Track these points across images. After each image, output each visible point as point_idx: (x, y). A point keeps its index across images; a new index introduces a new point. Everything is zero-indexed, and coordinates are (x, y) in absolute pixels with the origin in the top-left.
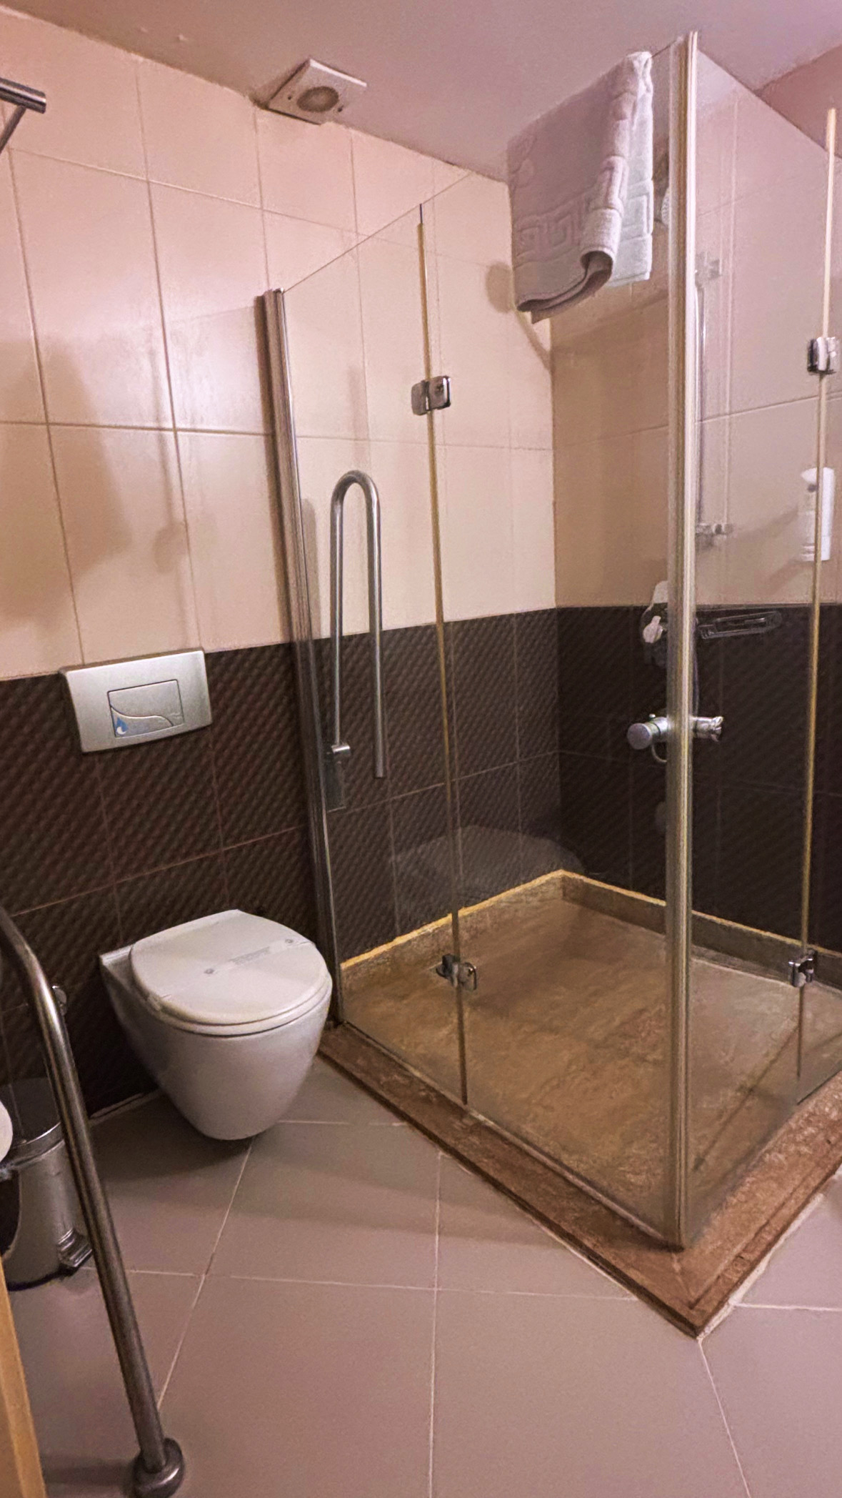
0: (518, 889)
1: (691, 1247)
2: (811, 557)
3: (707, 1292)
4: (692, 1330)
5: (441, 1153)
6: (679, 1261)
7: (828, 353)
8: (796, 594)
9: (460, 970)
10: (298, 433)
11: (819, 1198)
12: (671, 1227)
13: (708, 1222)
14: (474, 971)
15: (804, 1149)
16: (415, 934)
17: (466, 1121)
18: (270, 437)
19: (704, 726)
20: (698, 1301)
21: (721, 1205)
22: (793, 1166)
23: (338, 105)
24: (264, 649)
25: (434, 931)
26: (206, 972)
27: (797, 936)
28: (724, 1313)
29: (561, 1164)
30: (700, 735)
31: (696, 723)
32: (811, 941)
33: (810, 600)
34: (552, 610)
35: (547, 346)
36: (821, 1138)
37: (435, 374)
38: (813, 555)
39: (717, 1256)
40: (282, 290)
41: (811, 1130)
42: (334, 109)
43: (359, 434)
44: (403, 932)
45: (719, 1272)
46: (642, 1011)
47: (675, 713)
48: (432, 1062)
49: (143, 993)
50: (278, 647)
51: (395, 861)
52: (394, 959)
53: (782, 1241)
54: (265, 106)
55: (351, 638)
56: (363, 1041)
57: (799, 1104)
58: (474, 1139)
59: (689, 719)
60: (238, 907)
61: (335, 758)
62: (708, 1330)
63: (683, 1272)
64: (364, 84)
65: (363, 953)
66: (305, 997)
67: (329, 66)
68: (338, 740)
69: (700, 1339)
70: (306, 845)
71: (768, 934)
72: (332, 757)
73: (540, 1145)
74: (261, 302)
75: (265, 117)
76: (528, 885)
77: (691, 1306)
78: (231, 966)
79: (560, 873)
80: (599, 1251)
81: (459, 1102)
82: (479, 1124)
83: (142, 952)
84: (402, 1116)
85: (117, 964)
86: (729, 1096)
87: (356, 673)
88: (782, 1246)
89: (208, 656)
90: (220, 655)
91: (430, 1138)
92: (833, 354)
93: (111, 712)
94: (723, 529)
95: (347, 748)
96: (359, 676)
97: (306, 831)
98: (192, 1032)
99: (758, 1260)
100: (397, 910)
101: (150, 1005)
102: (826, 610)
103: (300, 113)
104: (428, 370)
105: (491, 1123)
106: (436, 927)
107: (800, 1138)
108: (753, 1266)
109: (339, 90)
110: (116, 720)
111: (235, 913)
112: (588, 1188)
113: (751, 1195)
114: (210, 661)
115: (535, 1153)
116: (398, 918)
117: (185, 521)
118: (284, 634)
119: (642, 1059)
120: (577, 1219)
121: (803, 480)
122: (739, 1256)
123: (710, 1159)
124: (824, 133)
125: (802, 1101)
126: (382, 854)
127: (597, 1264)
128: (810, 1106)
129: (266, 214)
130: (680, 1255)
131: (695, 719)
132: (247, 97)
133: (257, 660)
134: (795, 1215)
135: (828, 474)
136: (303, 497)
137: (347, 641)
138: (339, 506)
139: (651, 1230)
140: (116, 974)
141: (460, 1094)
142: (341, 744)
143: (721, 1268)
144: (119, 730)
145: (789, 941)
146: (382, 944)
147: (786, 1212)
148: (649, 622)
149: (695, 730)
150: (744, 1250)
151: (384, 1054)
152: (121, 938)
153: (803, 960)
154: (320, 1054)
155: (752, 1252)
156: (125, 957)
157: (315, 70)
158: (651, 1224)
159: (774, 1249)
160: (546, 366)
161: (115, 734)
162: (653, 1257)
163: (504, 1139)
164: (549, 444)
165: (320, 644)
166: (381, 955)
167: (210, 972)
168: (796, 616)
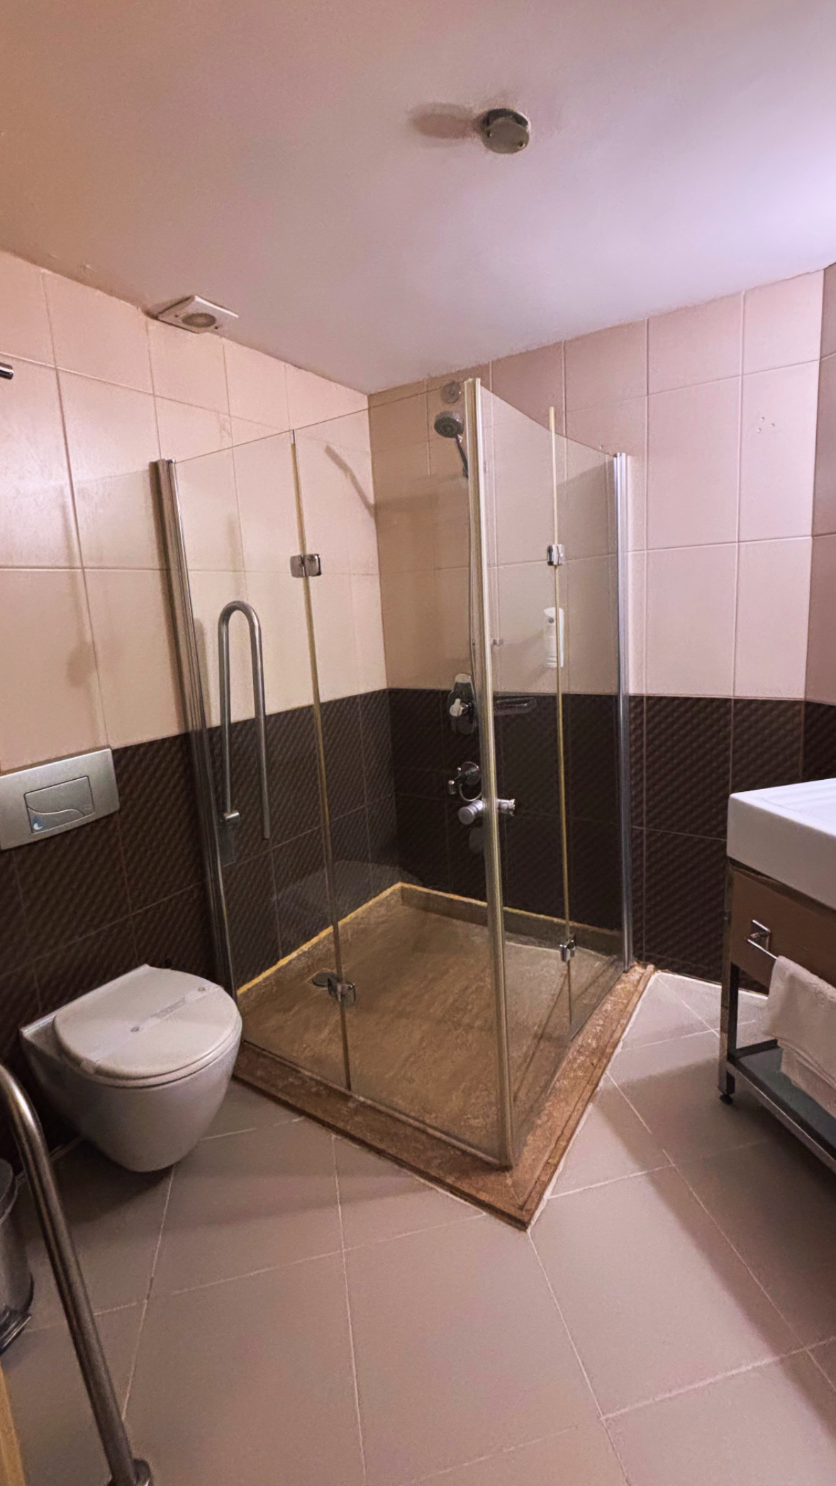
0: (371, 903)
1: (517, 1165)
2: (555, 665)
3: (530, 1195)
4: (522, 1225)
5: (334, 1136)
6: (511, 1176)
7: (559, 554)
8: (545, 686)
9: (343, 988)
10: (189, 567)
11: (590, 1107)
12: (502, 1153)
13: (525, 1144)
14: (354, 987)
15: (580, 1074)
16: (294, 955)
17: (351, 1105)
18: (165, 572)
19: (505, 806)
20: (525, 1203)
21: (532, 1128)
22: (573, 1087)
23: (216, 325)
24: (164, 741)
25: (309, 949)
26: (132, 1030)
27: (562, 917)
28: (541, 1207)
29: (423, 1122)
30: (503, 812)
31: (500, 804)
32: (571, 919)
33: (556, 692)
34: (384, 691)
35: (372, 501)
36: (588, 1063)
37: (309, 551)
38: (556, 664)
39: (533, 1168)
40: (174, 461)
41: (582, 1058)
42: (212, 327)
43: (236, 564)
44: (285, 955)
45: (536, 1176)
46: (467, 988)
47: (486, 796)
48: (318, 1061)
49: (76, 1061)
50: (175, 738)
51: (277, 899)
52: (278, 979)
53: (571, 1145)
54: (155, 318)
55: (237, 724)
56: (259, 1055)
57: (572, 1040)
58: (358, 1119)
59: (496, 801)
60: (146, 962)
61: (228, 823)
62: (533, 1222)
63: (515, 1185)
64: (237, 316)
65: (254, 979)
66: (223, 1037)
67: (211, 302)
68: (229, 809)
69: (529, 1230)
70: (204, 899)
71: (542, 916)
72: (224, 823)
73: (407, 1112)
74: (155, 467)
75: (154, 324)
76: (377, 899)
77: (521, 1208)
78: (153, 1022)
79: (398, 885)
80: (458, 1185)
81: (343, 1089)
82: (362, 1104)
83: (65, 1020)
84: (301, 1112)
85: (37, 1034)
86: (528, 1042)
87: (241, 752)
88: (572, 1147)
89: (114, 752)
90: (126, 749)
91: (324, 1126)
92: (562, 555)
93: (28, 811)
94: (498, 642)
95: (237, 814)
96: (244, 754)
97: (203, 888)
98: (125, 1087)
99: (559, 1162)
100: (279, 937)
101: (85, 1072)
102: (565, 696)
103: (183, 325)
104: (303, 547)
105: (369, 1102)
106: (310, 946)
107: (575, 1066)
108: (556, 1166)
109: (216, 316)
110: (32, 817)
111: (145, 969)
112: (444, 1137)
113: (550, 1115)
114: (116, 755)
115: (403, 1118)
116: (280, 944)
117: (93, 642)
118: (179, 727)
119: (470, 1027)
120: (440, 1164)
121: (544, 615)
122: (547, 1163)
123: (522, 1095)
124: (549, 424)
125: (574, 1037)
126: (267, 895)
127: (456, 1195)
128: (580, 1041)
129: (159, 400)
130: (510, 1172)
131: (499, 800)
132: (139, 309)
133: (158, 751)
134: (578, 1123)
135: (561, 611)
136: (195, 616)
137: (233, 727)
138: (225, 626)
139: (490, 1159)
140: (40, 1044)
141: (345, 1084)
142: (232, 812)
143: (538, 1173)
144: (36, 827)
145: (556, 920)
146: (268, 968)
147: (572, 1123)
148: (453, 703)
149: (500, 808)
150: (550, 1157)
151: (278, 1062)
152: (40, 1008)
153: (568, 942)
154: (235, 1078)
155: (554, 1157)
156: (49, 1023)
157: (198, 303)
158: (491, 1155)
159: (567, 1151)
160: (371, 516)
161: (32, 830)
162: (492, 1179)
163: (380, 1112)
164: (376, 571)
165: (213, 731)
166: (267, 978)
167: (136, 1029)
168: (546, 701)
